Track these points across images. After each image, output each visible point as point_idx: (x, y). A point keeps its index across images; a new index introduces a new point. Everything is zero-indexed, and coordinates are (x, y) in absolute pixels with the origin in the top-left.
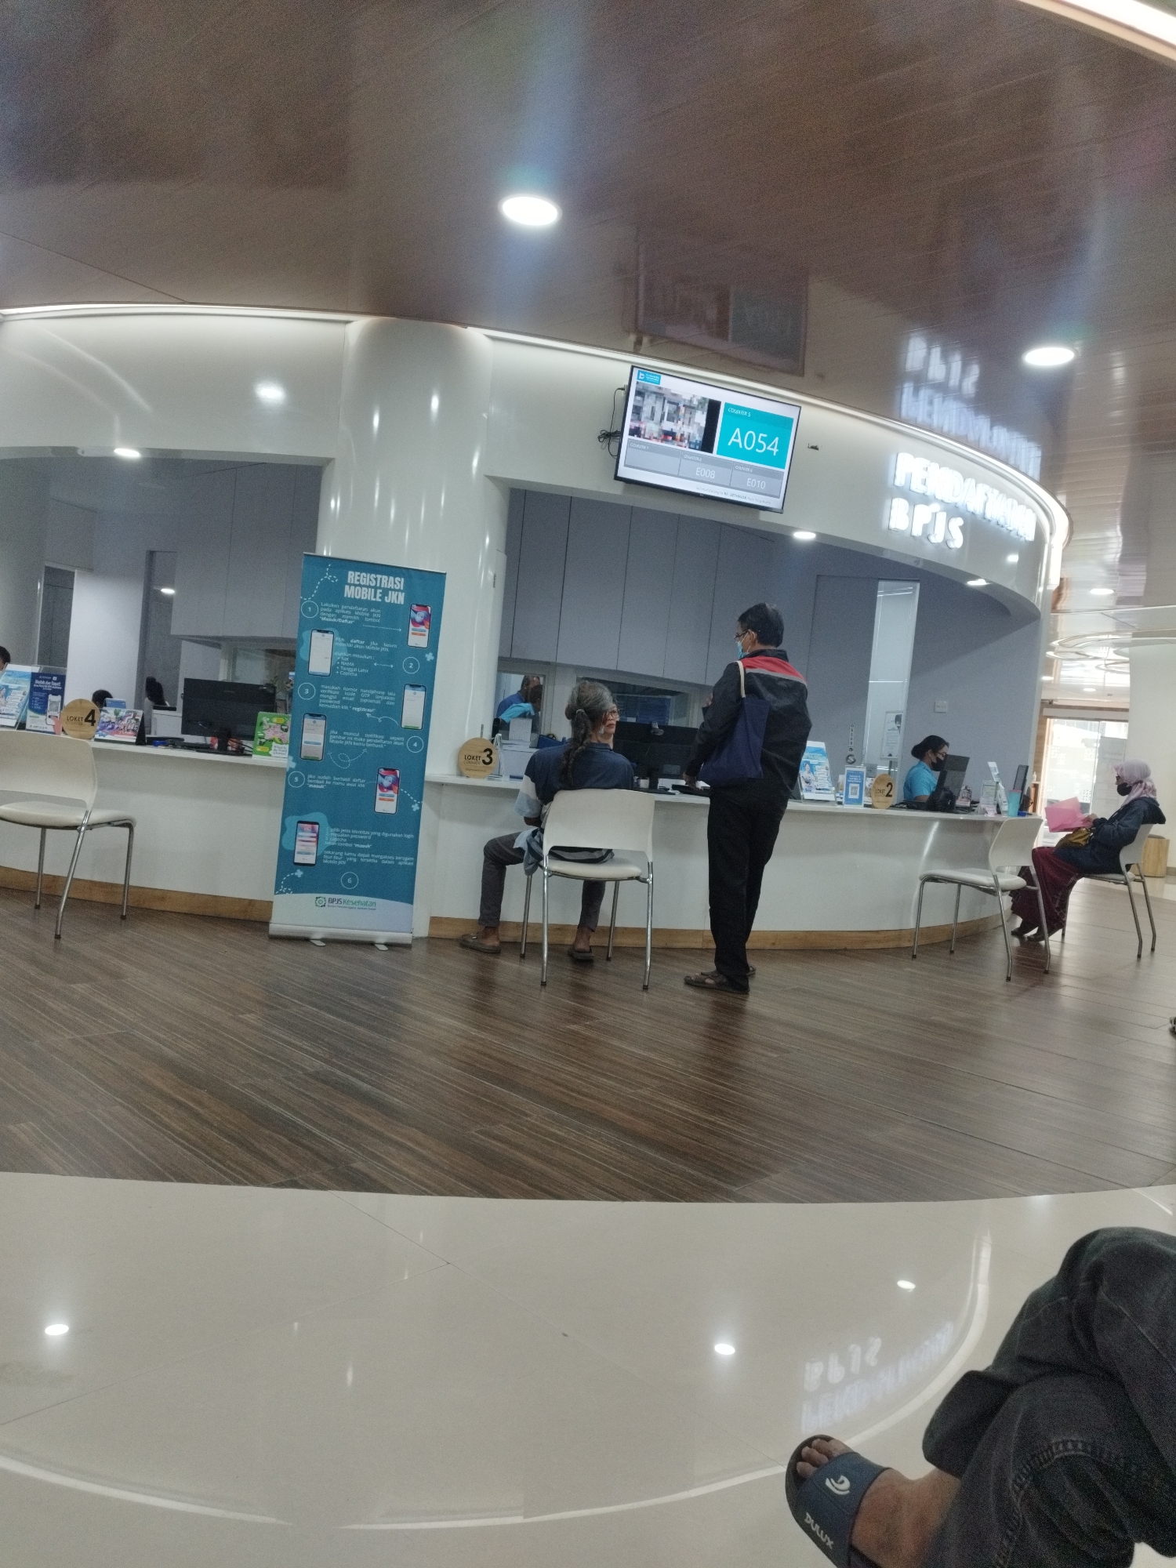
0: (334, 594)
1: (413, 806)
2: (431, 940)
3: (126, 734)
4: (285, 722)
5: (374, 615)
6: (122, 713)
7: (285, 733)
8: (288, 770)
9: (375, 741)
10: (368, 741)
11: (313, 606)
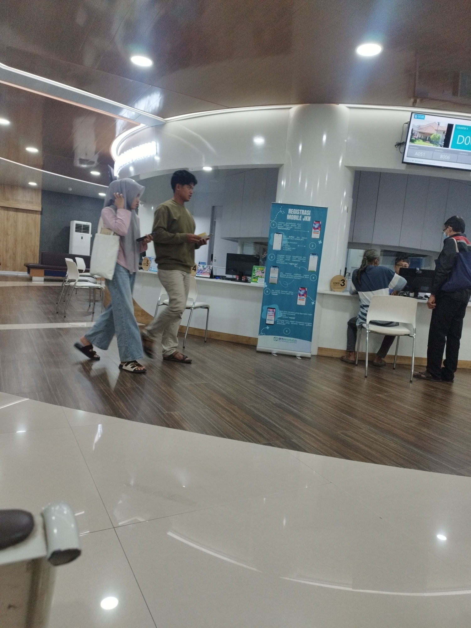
0: (283, 218)
1: (312, 303)
2: (318, 356)
3: (206, 274)
4: (263, 270)
5: (299, 226)
6: (205, 266)
7: (263, 274)
8: (264, 288)
9: (297, 276)
10: (295, 276)
11: (275, 223)
